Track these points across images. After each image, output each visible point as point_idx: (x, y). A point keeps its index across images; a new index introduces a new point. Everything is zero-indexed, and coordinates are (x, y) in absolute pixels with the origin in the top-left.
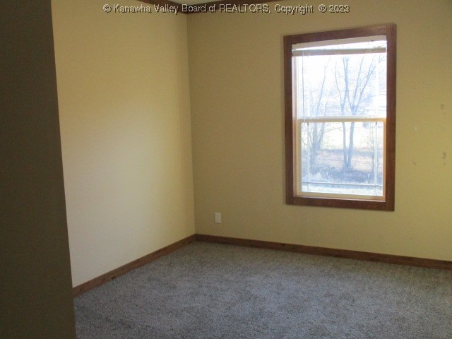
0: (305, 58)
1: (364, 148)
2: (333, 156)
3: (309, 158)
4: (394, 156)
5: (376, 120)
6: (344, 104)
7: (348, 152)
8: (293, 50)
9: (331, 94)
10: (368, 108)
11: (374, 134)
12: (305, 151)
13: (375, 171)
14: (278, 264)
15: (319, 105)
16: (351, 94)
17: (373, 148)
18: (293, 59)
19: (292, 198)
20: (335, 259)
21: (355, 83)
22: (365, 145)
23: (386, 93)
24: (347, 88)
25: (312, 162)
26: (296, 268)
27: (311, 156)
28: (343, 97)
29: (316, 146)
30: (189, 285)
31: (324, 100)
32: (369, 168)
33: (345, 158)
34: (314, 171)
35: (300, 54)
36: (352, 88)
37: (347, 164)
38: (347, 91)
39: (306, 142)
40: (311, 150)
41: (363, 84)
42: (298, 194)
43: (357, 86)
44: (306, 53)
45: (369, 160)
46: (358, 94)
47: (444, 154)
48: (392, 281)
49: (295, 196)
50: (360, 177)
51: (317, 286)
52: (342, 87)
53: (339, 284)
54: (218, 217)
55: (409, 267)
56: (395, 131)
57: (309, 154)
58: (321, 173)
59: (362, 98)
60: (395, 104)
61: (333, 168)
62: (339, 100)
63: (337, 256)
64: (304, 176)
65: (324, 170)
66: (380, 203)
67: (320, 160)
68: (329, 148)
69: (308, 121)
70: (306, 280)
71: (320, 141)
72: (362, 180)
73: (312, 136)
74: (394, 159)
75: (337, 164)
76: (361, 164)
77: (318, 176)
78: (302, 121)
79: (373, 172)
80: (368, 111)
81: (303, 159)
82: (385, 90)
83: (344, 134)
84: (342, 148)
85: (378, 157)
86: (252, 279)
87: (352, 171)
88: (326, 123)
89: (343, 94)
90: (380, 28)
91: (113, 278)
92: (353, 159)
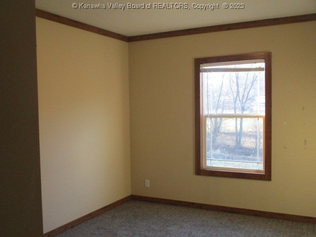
0: (209, 73)
1: (250, 132)
2: (229, 137)
3: (212, 138)
4: (271, 142)
5: (258, 117)
6: (236, 101)
7: (239, 134)
8: (201, 68)
9: (227, 94)
10: (252, 104)
11: (257, 122)
12: (209, 134)
13: (258, 148)
14: (190, 217)
15: (218, 101)
16: (241, 95)
17: (256, 132)
18: (201, 74)
19: (200, 171)
20: (230, 215)
21: (244, 87)
22: (250, 130)
23: (264, 94)
24: (238, 90)
25: (214, 141)
26: (202, 221)
27: (213, 137)
28: (235, 96)
29: (217, 130)
30: (126, 233)
31: (222, 98)
32: (253, 146)
33: (237, 139)
34: (216, 148)
35: (206, 71)
36: (241, 90)
37: (238, 142)
38: (238, 92)
39: (209, 127)
40: (213, 133)
41: (249, 87)
42: (204, 168)
43: (245, 89)
44: (210, 70)
45: (253, 140)
46: (246, 94)
47: (305, 141)
48: (270, 231)
49: (201, 169)
50: (247, 153)
51: (217, 235)
52: (235, 89)
53: (233, 233)
54: (148, 183)
55: (282, 220)
56: (271, 125)
57: (212, 136)
58: (220, 149)
59: (249, 98)
60: (271, 106)
61: (228, 146)
62: (233, 98)
63: (231, 212)
64: (208, 151)
65: (222, 147)
66: (261, 175)
67: (219, 140)
68: (226, 132)
69: (211, 117)
70: (209, 230)
71: (219, 126)
72: (249, 155)
73: (214, 123)
74: (271, 144)
75: (231, 142)
76: (248, 143)
77: (218, 152)
78: (207, 116)
79: (256, 149)
80: (252, 106)
81: (207, 139)
82: (264, 91)
83: (236, 122)
84: (235, 131)
85: (260, 138)
86: (171, 228)
87: (241, 148)
88: (223, 119)
89: (235, 95)
90: (261, 54)
91: (72, 227)
92: (243, 139)
